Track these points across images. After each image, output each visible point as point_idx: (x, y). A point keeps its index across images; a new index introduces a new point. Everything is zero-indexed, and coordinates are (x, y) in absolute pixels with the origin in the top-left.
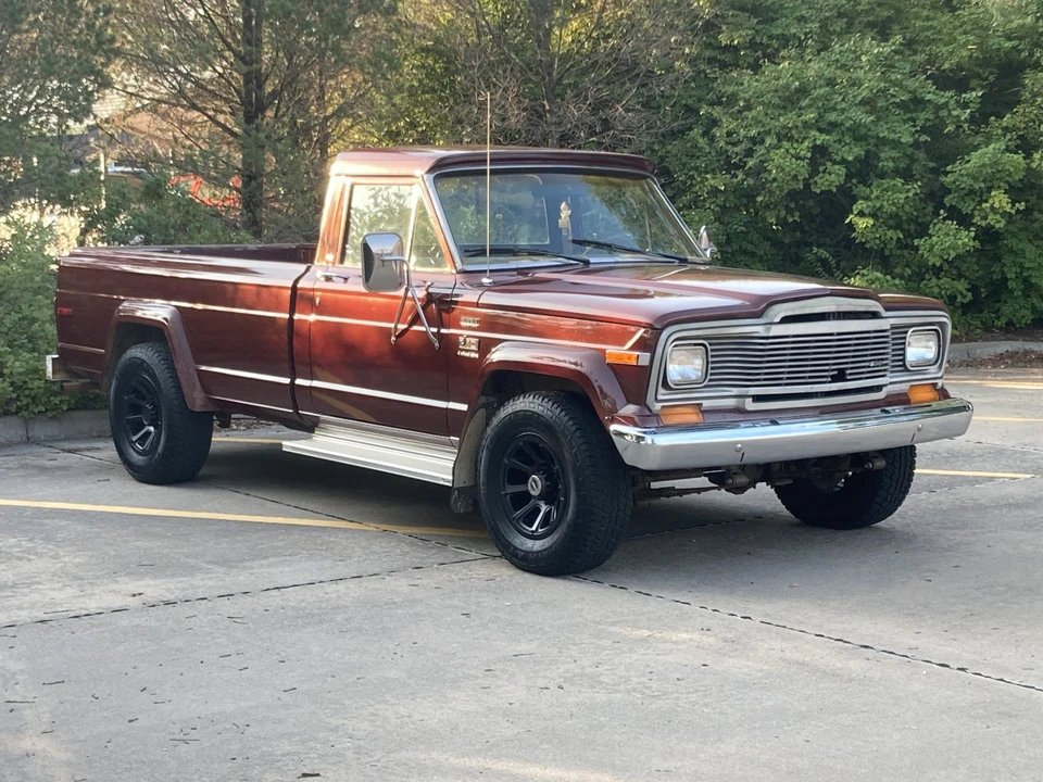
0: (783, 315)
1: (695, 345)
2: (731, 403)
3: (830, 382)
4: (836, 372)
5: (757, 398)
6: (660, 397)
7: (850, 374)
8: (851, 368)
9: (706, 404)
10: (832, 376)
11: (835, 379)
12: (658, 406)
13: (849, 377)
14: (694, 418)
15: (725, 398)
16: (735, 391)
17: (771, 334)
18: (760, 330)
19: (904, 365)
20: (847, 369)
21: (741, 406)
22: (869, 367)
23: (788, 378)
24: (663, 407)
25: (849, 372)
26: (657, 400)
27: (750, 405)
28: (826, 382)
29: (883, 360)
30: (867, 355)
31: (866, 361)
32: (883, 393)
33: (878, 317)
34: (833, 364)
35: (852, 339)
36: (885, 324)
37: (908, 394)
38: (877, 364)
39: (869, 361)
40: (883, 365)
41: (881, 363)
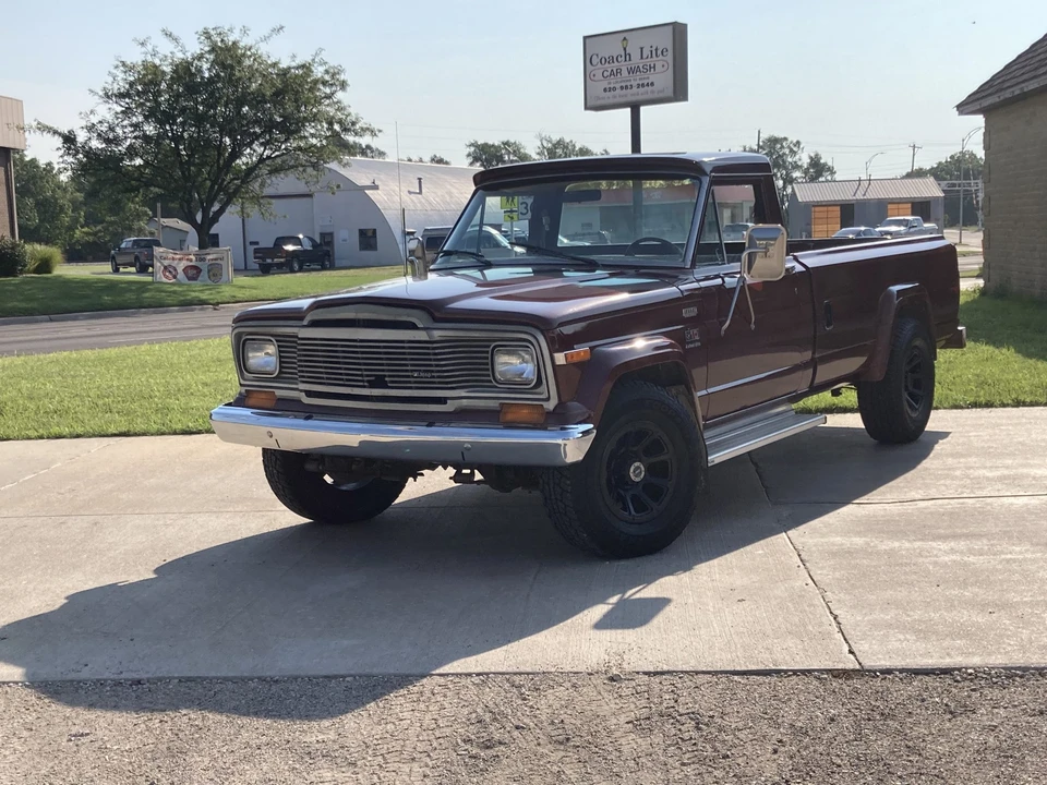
0: (309, 319)
1: (267, 340)
4: (373, 379)
5: (309, 394)
7: (390, 382)
8: (390, 376)
9: (279, 393)
10: (368, 381)
11: (372, 385)
13: (390, 384)
14: (268, 404)
15: (297, 391)
17: (300, 336)
20: (385, 376)
24: (246, 391)
25: (389, 379)
27: (304, 399)
28: (364, 387)
29: (432, 371)
30: (406, 365)
31: (407, 371)
32: (449, 407)
33: (413, 327)
34: (366, 370)
35: (379, 347)
36: (421, 335)
37: (499, 412)
38: (422, 374)
39: (412, 371)
40: (433, 377)
41: (429, 375)
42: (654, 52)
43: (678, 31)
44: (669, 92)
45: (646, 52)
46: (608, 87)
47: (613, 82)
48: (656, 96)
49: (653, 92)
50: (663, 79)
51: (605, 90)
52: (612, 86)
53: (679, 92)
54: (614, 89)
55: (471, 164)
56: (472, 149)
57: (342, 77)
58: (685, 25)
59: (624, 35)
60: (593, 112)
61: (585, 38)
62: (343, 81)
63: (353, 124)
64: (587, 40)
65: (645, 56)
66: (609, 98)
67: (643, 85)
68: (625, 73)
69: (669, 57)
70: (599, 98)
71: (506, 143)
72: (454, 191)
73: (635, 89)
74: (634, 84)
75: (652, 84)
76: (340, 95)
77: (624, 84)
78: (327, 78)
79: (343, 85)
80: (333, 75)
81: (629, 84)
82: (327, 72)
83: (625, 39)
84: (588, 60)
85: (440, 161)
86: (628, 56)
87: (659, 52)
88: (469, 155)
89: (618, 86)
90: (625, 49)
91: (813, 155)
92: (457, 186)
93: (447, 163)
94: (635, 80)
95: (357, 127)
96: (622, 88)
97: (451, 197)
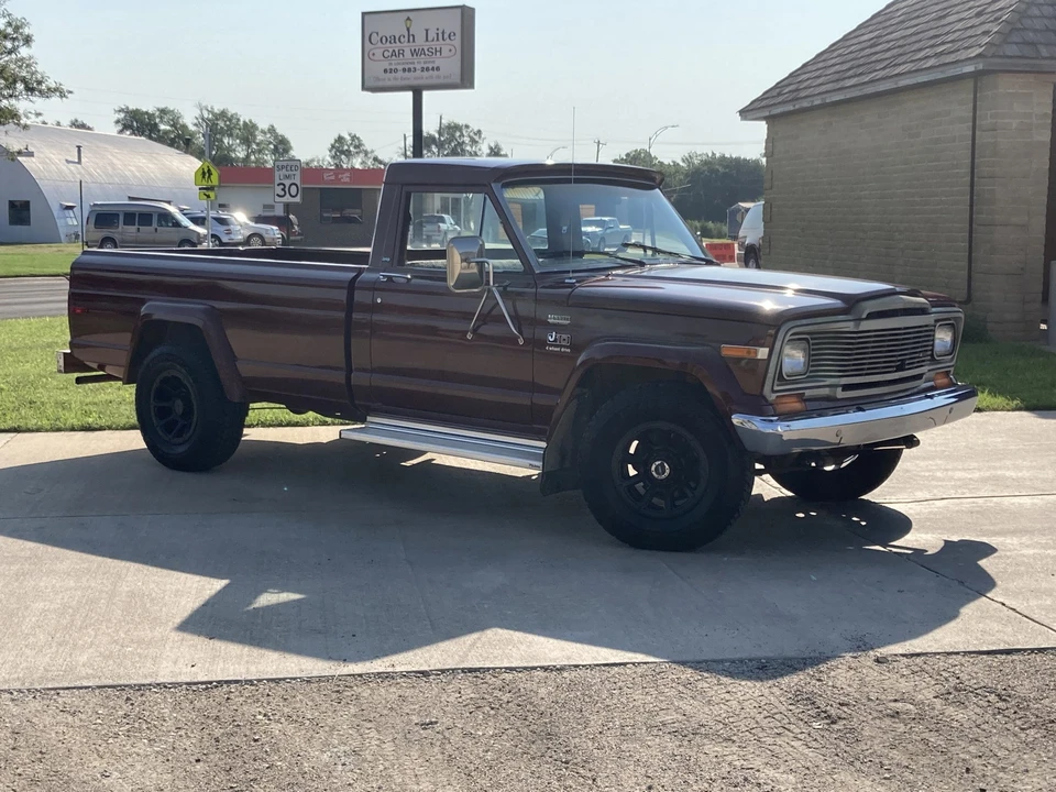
0: (868, 311)
1: (801, 339)
2: (827, 391)
3: (895, 372)
4: (900, 363)
5: (846, 387)
6: (776, 388)
7: (908, 364)
9: (808, 393)
10: (896, 366)
11: (899, 369)
12: (774, 396)
13: (907, 367)
14: (798, 406)
15: (821, 387)
16: (830, 381)
17: (861, 329)
18: (850, 326)
19: (932, 355)
20: (907, 359)
21: (832, 394)
22: (919, 358)
23: (868, 369)
24: (776, 397)
25: (908, 362)
26: (774, 391)
27: (840, 394)
42: (440, 36)
43: (467, 15)
44: (457, 80)
45: (432, 35)
46: (388, 68)
47: (394, 63)
48: (441, 81)
49: (438, 77)
50: (450, 65)
51: (385, 71)
52: (393, 67)
53: (466, 80)
54: (396, 71)
55: (121, 132)
56: (122, 115)
57: (26, 31)
58: (473, 10)
59: (408, 14)
60: (370, 93)
61: (364, 14)
62: (28, 36)
63: (39, 83)
64: (366, 17)
65: (430, 39)
66: (390, 80)
67: (428, 69)
68: (408, 54)
69: (457, 42)
70: (378, 79)
71: (163, 112)
72: (115, 161)
73: (418, 72)
74: (418, 67)
75: (438, 69)
76: (24, 52)
77: (407, 67)
78: (9, 30)
79: (28, 40)
80: (17, 29)
81: (411, 66)
82: (9, 24)
83: (408, 19)
84: (367, 38)
85: (83, 126)
86: (411, 37)
87: (446, 36)
88: (118, 122)
89: (400, 67)
90: (408, 29)
91: (493, 145)
92: (119, 157)
93: (89, 128)
94: (419, 62)
95: (44, 87)
96: (404, 70)
97: (114, 169)
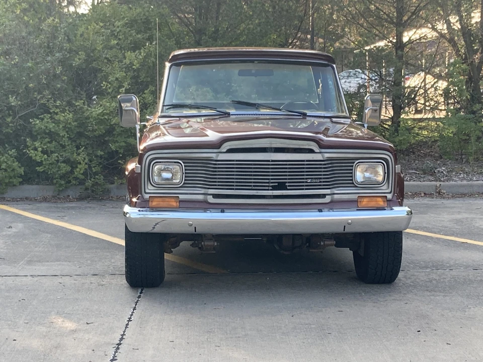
0: (228, 148)
1: (175, 162)
2: (201, 197)
3: (271, 190)
4: (277, 184)
5: (216, 196)
6: (148, 191)
7: (289, 186)
8: (289, 182)
9: (181, 197)
10: (272, 186)
11: (274, 188)
12: (147, 196)
13: (288, 188)
15: (197, 194)
16: (203, 191)
17: (219, 159)
18: (213, 156)
19: (353, 183)
20: (286, 182)
21: (206, 200)
22: (306, 182)
24: (150, 197)
25: (287, 184)
26: (146, 193)
27: (211, 199)
28: (268, 190)
29: (321, 178)
30: (303, 175)
31: (303, 179)
32: (328, 199)
33: (311, 151)
34: (272, 179)
35: (286, 165)
36: (318, 157)
37: (357, 201)
38: (315, 181)
39: (306, 179)
40: (320, 182)
41: (318, 181)
